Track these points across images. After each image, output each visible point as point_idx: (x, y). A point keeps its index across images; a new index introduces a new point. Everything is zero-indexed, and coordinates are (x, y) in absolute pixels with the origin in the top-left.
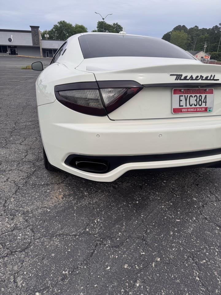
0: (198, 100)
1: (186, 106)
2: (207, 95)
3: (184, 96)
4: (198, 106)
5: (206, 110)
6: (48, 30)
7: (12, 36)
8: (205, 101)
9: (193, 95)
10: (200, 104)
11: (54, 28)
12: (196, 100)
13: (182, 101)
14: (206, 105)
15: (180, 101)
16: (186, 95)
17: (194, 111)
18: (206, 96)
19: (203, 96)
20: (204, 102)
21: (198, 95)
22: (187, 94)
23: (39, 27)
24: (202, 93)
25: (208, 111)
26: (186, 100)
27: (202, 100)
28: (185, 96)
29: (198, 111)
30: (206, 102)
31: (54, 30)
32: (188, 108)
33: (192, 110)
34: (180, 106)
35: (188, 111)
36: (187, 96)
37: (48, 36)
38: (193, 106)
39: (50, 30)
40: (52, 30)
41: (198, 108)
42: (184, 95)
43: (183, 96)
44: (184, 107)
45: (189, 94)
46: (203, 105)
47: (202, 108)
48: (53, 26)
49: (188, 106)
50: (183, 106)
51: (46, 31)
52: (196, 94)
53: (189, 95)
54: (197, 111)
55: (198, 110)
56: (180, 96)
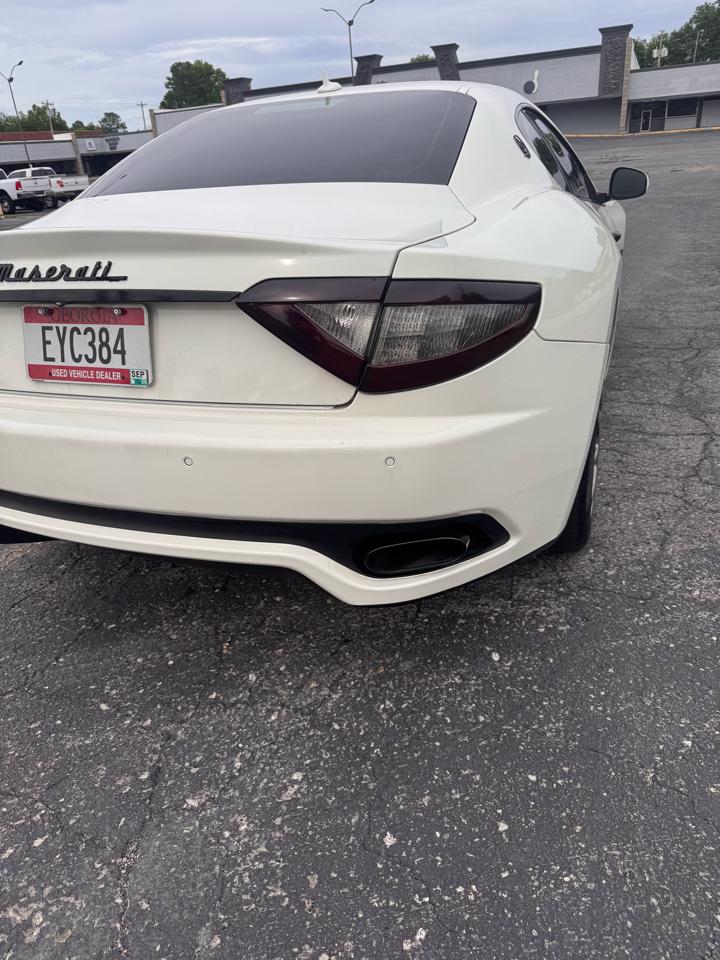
0: (97, 344)
1: (63, 360)
2: (127, 328)
3: (54, 329)
4: (98, 364)
5: (125, 378)
6: (669, 32)
7: (537, 73)
8: (119, 348)
9: (82, 327)
10: (105, 357)
11: (695, 17)
12: (91, 344)
13: (49, 343)
14: (124, 363)
15: (46, 343)
16: (61, 326)
17: (87, 380)
18: (121, 330)
19: (113, 330)
20: (116, 352)
21: (97, 328)
22: (64, 322)
23: (629, 28)
24: (109, 323)
25: (133, 382)
26: (62, 342)
27: (112, 344)
28: (57, 328)
29: (100, 381)
30: (123, 353)
31: (694, 26)
32: (68, 368)
33: (81, 374)
34: (46, 359)
35: (69, 378)
36: (65, 328)
37: (665, 52)
38: (84, 363)
39: (677, 30)
40: (688, 27)
41: (100, 369)
42: (54, 325)
43: (51, 328)
44: (58, 362)
45: (68, 322)
46: (116, 362)
47: (111, 370)
48: (693, 12)
49: (69, 362)
50: (53, 360)
51: (659, 37)
52: (89, 322)
53: (70, 327)
54: (95, 380)
55: (100, 375)
56: (44, 329)
